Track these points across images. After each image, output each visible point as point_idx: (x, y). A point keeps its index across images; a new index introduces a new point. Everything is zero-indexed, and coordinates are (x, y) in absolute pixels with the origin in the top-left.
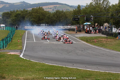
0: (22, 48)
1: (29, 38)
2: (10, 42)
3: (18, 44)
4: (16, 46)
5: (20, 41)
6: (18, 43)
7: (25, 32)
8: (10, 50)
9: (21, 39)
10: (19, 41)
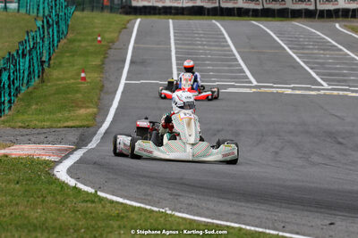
0: (94, 116)
1: (143, 63)
2: (35, 81)
3: (79, 95)
4: (62, 108)
5: (93, 76)
6: (77, 91)
7: (126, 29)
8: (27, 127)
9: (100, 68)
10: (84, 79)
